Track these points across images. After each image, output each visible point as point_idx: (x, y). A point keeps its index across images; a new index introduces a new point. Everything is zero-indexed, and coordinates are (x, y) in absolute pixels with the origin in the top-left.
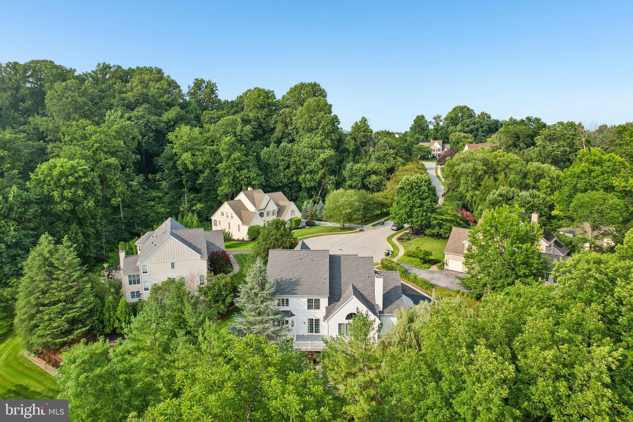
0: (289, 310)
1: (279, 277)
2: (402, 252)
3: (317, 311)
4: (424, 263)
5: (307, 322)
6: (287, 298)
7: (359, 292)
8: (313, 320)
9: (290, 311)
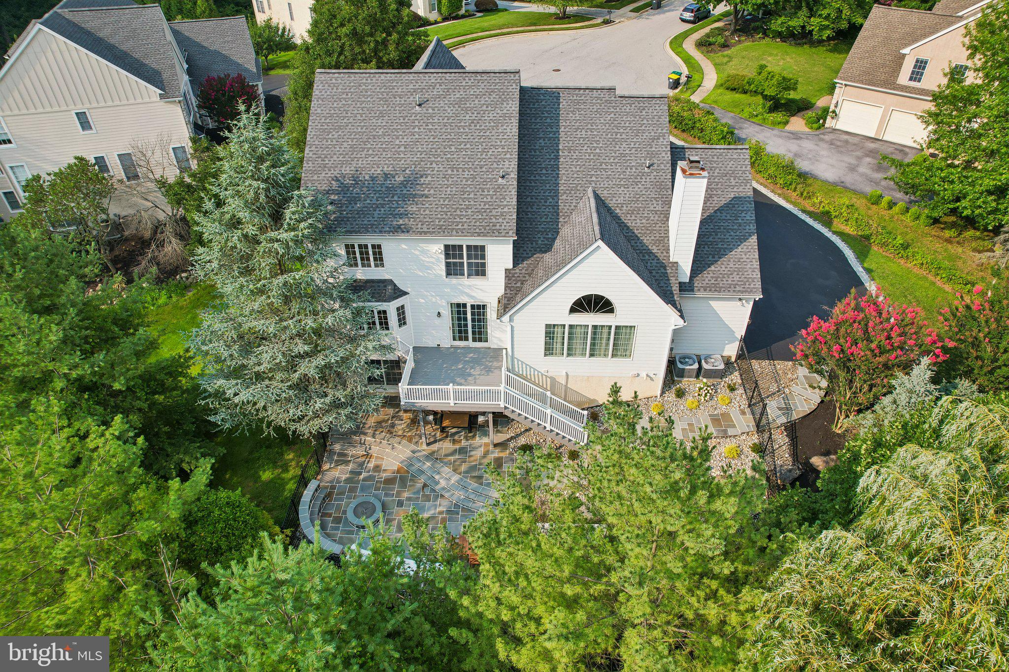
0: (387, 277)
1: (347, 170)
2: (711, 78)
3: (476, 281)
4: (772, 110)
5: (446, 313)
6: (376, 242)
7: (617, 218)
8: (465, 305)
9: (391, 282)
